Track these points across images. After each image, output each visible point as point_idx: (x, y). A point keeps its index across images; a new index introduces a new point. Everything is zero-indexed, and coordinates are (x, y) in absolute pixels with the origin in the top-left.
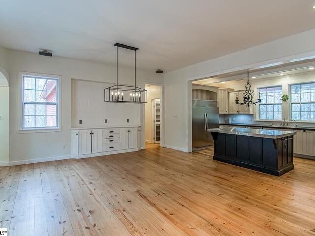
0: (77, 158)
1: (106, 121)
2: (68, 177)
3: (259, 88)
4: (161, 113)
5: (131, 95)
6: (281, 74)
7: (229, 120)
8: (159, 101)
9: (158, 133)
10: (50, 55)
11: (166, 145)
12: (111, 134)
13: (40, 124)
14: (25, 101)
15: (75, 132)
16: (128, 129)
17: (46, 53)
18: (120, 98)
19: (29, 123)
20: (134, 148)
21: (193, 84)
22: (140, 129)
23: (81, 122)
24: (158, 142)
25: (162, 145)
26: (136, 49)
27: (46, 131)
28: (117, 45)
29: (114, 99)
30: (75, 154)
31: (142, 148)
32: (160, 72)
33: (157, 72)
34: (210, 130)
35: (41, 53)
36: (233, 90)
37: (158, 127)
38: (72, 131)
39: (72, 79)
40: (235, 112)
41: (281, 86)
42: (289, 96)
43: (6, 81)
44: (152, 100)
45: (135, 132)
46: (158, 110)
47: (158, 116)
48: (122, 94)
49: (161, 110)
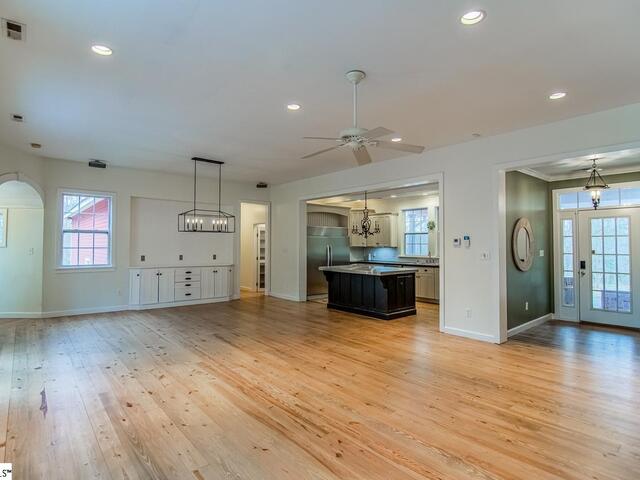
0: (138, 308)
1: (181, 258)
2: (129, 326)
3: (404, 211)
4: (266, 246)
5: (214, 222)
6: (425, 194)
7: (368, 256)
8: (263, 227)
9: (262, 276)
10: (104, 166)
11: (273, 294)
12: (188, 276)
13: (86, 261)
14: (64, 228)
15: (134, 272)
16: (213, 269)
17: (97, 164)
18: (199, 226)
19: (69, 259)
20: (223, 296)
21: (308, 205)
22: (232, 268)
23: (143, 258)
24: (262, 290)
25: (266, 294)
26: (221, 163)
27: (94, 271)
28: (195, 159)
29: (191, 228)
30: (134, 303)
31: (236, 297)
32: (262, 186)
33: (258, 186)
34: (321, 268)
35: (90, 164)
36: (373, 211)
37: (262, 267)
38: (131, 271)
39: (132, 197)
40: (375, 245)
41: (426, 209)
42: (436, 222)
43: (40, 202)
44: (255, 225)
45: (223, 273)
46: (262, 241)
47: (262, 250)
48: (201, 221)
49: (266, 241)
